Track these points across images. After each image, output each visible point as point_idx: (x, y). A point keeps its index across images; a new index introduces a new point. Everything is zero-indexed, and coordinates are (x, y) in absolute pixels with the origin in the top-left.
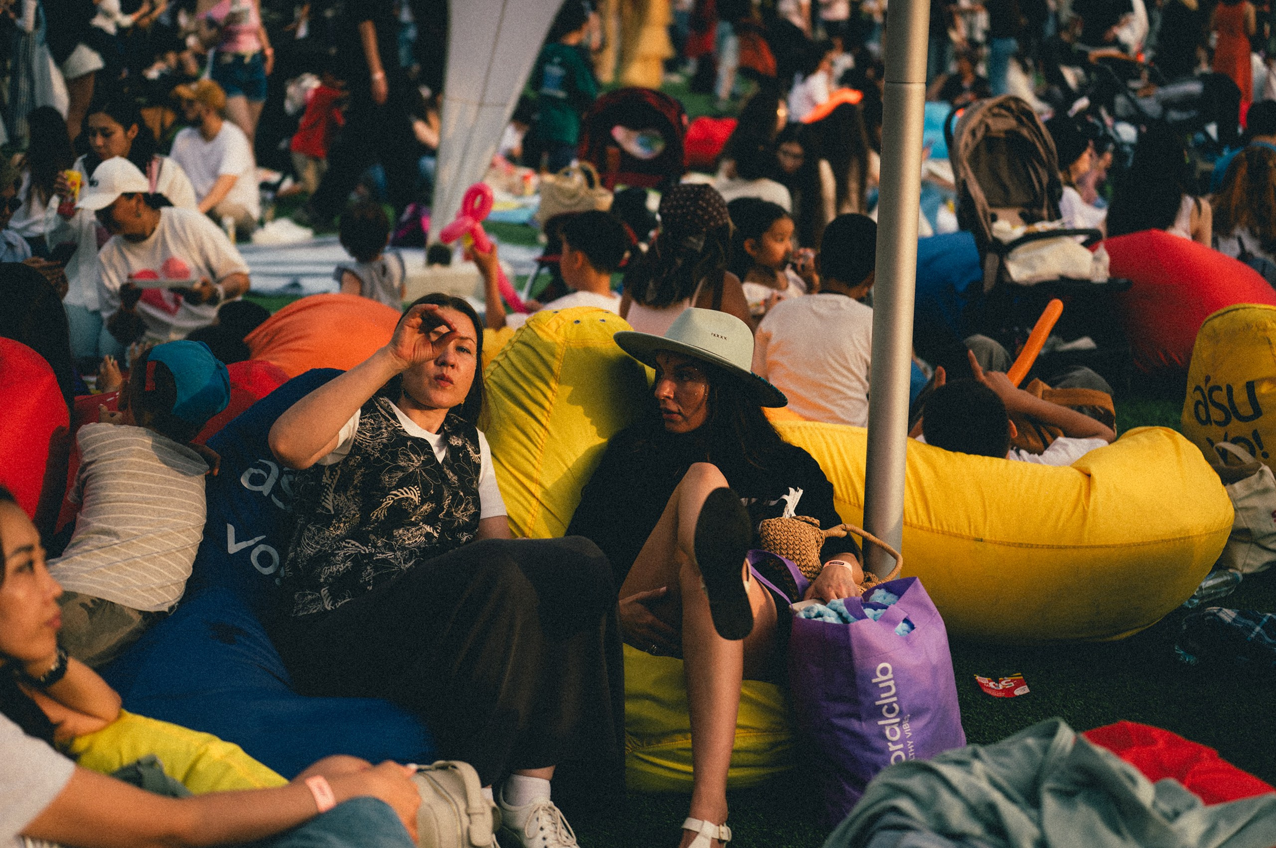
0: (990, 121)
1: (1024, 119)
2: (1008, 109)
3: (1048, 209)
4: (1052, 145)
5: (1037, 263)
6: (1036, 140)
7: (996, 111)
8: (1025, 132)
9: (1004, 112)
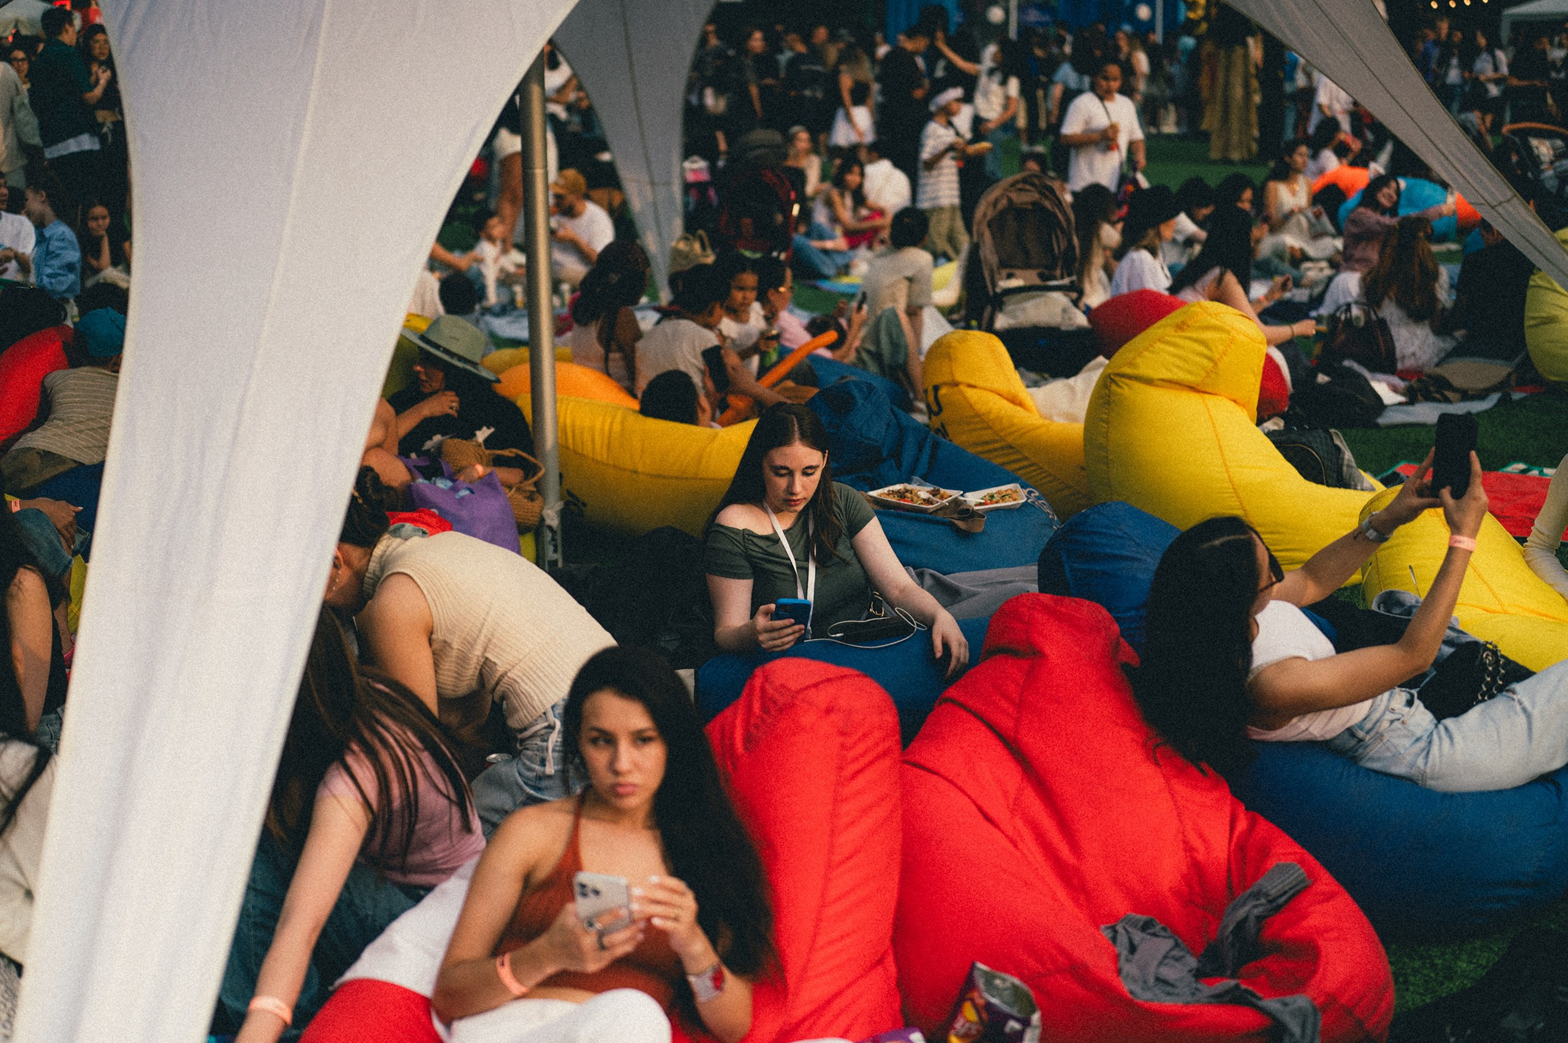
0: (1014, 196)
1: (1047, 193)
2: (1033, 184)
3: (1062, 269)
4: (1072, 217)
5: (1019, 313)
6: (1057, 211)
7: (1020, 186)
8: (1047, 204)
9: (1028, 187)
